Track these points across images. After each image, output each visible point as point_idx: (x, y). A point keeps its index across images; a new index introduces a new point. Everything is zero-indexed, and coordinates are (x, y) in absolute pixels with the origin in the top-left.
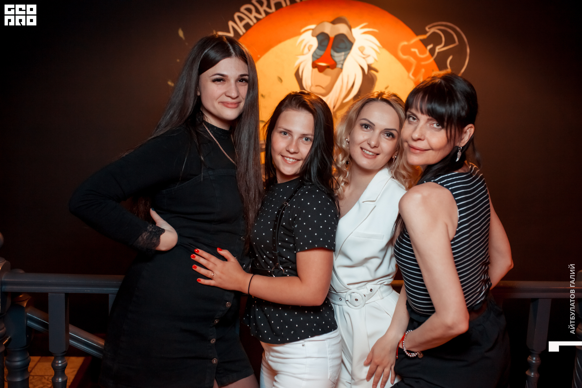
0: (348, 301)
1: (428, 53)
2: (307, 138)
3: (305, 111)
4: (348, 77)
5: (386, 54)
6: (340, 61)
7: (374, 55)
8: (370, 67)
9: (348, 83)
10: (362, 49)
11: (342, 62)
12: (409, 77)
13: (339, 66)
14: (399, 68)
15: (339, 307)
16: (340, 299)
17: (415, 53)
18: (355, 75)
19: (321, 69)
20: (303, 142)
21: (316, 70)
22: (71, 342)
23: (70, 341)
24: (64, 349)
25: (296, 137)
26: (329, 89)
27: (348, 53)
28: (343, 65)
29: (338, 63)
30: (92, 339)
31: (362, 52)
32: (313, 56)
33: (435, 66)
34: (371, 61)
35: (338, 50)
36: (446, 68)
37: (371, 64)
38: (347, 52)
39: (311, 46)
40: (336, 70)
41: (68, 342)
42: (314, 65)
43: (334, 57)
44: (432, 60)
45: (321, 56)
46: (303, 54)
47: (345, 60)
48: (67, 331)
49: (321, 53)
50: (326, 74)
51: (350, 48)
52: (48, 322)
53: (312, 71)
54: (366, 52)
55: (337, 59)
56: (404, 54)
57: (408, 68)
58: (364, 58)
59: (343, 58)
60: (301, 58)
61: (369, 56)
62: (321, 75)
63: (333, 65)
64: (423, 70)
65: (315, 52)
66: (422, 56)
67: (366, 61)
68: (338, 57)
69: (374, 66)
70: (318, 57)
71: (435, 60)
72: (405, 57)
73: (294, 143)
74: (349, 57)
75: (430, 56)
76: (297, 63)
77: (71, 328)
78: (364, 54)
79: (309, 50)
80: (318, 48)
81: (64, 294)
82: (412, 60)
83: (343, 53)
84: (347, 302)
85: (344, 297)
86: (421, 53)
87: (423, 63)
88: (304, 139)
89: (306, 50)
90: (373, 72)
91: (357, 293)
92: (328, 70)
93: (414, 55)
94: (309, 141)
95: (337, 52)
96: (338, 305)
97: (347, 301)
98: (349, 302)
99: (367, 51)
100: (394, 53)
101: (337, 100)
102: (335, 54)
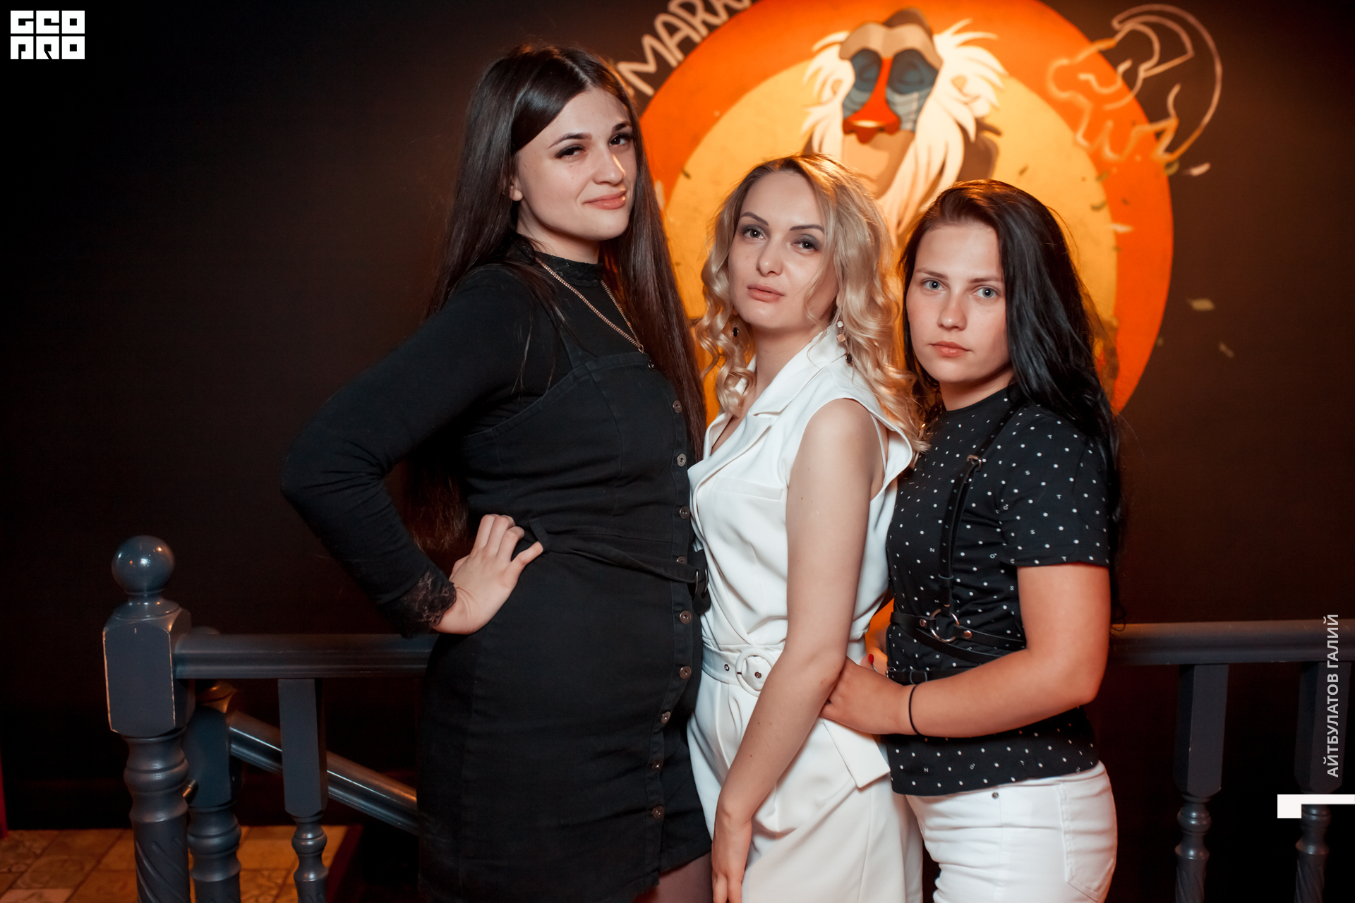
0: (740, 673)
1: (1119, 83)
2: (989, 290)
3: (975, 223)
4: (930, 150)
5: (1018, 91)
6: (909, 114)
7: (988, 94)
8: (981, 125)
9: (929, 164)
10: (959, 83)
11: (913, 117)
12: (1076, 143)
13: (907, 126)
14: (1052, 121)
15: (722, 687)
16: (727, 668)
17: (1087, 83)
18: (947, 146)
19: (865, 137)
20: (978, 299)
21: (853, 138)
22: (334, 791)
23: (331, 788)
24: (318, 806)
25: (958, 288)
26: (885, 183)
27: (928, 95)
28: (915, 122)
29: (904, 119)
30: (377, 783)
31: (960, 90)
32: (844, 106)
33: (1138, 112)
34: (982, 109)
35: (901, 86)
36: (1164, 115)
37: (983, 118)
38: (924, 92)
39: (838, 83)
40: (899, 137)
41: (325, 792)
42: (848, 128)
43: (894, 104)
44: (1129, 98)
45: (864, 105)
46: (819, 103)
47: (919, 110)
48: (323, 766)
49: (863, 97)
50: (876, 147)
51: (932, 83)
52: (280, 748)
53: (844, 141)
54: (971, 88)
55: (901, 110)
56: (1062, 87)
57: (1073, 121)
58: (966, 104)
59: (914, 106)
60: (816, 113)
61: (977, 98)
62: (866, 149)
63: (892, 125)
64: (1110, 124)
65: (848, 96)
66: (1106, 91)
67: (971, 110)
68: (903, 103)
69: (989, 121)
70: (857, 108)
71: (1138, 97)
72: (1064, 96)
73: (953, 305)
74: (931, 104)
75: (1125, 89)
76: (806, 126)
77: (332, 759)
78: (965, 95)
79: (835, 92)
80: (856, 86)
81: (313, 680)
82: (1082, 101)
83: (915, 95)
84: (740, 675)
85: (734, 662)
86: (1104, 82)
87: (1109, 107)
88: (980, 293)
89: (827, 93)
90: (988, 135)
91: (763, 658)
92: (882, 138)
93: (1085, 88)
94: (993, 297)
95: (901, 93)
96: (721, 682)
97: (738, 673)
98: (743, 677)
99: (973, 87)
100: (1038, 87)
101: (906, 207)
102: (897, 99)
